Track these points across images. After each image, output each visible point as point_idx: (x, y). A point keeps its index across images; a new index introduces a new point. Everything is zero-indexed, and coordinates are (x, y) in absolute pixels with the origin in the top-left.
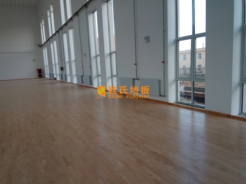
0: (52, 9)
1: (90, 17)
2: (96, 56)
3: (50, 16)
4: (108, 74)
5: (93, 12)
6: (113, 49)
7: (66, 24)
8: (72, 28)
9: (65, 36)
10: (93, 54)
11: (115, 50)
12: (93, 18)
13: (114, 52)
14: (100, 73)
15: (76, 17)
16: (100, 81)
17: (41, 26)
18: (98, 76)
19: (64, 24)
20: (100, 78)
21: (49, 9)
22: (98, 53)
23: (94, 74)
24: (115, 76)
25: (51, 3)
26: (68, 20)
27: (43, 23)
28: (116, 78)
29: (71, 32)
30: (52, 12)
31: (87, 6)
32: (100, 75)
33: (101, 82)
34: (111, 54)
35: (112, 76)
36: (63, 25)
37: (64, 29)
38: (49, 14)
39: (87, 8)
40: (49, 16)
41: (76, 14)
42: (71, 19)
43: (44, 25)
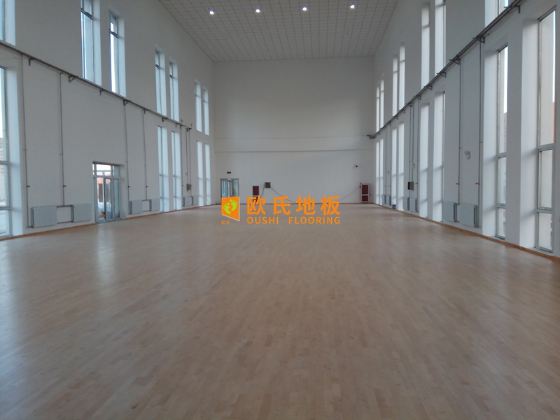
0: (402, 57)
1: (490, 64)
2: (498, 157)
3: (398, 72)
4: (527, 203)
5: (499, 51)
6: (548, 138)
7: (429, 86)
8: (444, 92)
9: (425, 113)
10: (489, 151)
11: (551, 141)
12: (498, 64)
13: (548, 147)
14: (503, 200)
15: (456, 67)
16: (502, 219)
17: (378, 96)
18: (497, 207)
19: (425, 85)
20: (502, 212)
21: (397, 56)
22: (502, 150)
23: (488, 200)
24: (546, 210)
25: (403, 44)
26: (436, 75)
27: (382, 89)
28: (549, 216)
29: (440, 103)
30: (403, 61)
31: (484, 38)
32: (503, 206)
33: (504, 223)
34: (538, 151)
35: (538, 210)
36: (422, 88)
37: (424, 97)
38: (395, 69)
39: (484, 42)
40: (395, 72)
41: (455, 60)
42: (443, 73)
43: (385, 91)
